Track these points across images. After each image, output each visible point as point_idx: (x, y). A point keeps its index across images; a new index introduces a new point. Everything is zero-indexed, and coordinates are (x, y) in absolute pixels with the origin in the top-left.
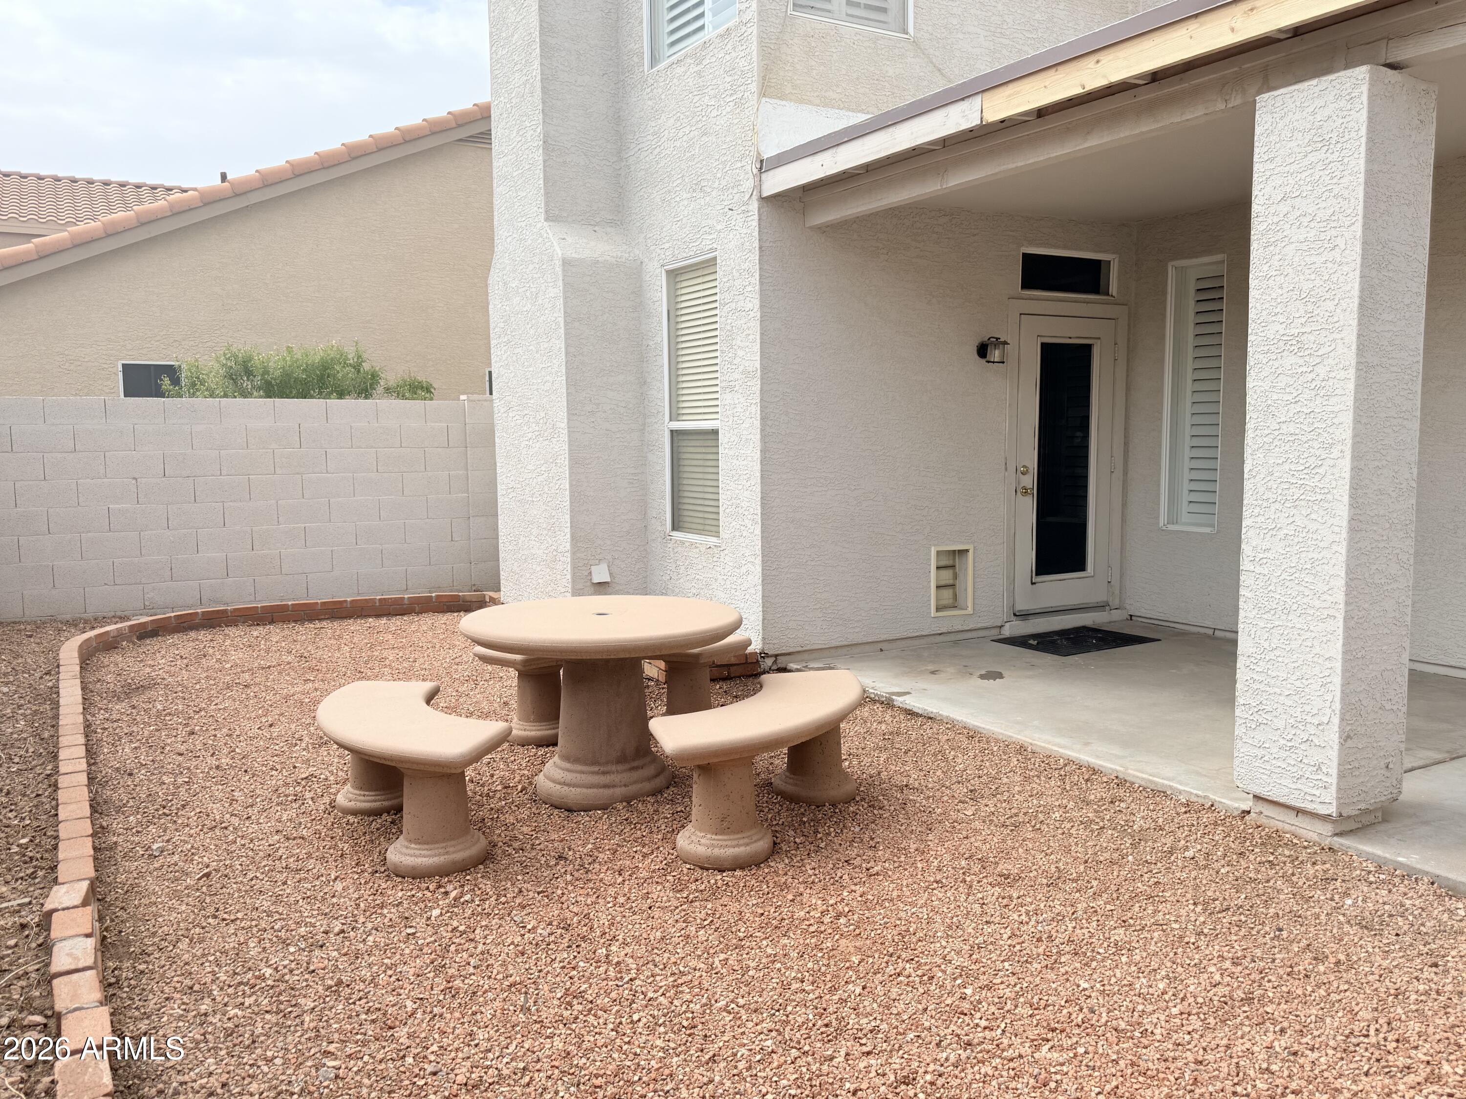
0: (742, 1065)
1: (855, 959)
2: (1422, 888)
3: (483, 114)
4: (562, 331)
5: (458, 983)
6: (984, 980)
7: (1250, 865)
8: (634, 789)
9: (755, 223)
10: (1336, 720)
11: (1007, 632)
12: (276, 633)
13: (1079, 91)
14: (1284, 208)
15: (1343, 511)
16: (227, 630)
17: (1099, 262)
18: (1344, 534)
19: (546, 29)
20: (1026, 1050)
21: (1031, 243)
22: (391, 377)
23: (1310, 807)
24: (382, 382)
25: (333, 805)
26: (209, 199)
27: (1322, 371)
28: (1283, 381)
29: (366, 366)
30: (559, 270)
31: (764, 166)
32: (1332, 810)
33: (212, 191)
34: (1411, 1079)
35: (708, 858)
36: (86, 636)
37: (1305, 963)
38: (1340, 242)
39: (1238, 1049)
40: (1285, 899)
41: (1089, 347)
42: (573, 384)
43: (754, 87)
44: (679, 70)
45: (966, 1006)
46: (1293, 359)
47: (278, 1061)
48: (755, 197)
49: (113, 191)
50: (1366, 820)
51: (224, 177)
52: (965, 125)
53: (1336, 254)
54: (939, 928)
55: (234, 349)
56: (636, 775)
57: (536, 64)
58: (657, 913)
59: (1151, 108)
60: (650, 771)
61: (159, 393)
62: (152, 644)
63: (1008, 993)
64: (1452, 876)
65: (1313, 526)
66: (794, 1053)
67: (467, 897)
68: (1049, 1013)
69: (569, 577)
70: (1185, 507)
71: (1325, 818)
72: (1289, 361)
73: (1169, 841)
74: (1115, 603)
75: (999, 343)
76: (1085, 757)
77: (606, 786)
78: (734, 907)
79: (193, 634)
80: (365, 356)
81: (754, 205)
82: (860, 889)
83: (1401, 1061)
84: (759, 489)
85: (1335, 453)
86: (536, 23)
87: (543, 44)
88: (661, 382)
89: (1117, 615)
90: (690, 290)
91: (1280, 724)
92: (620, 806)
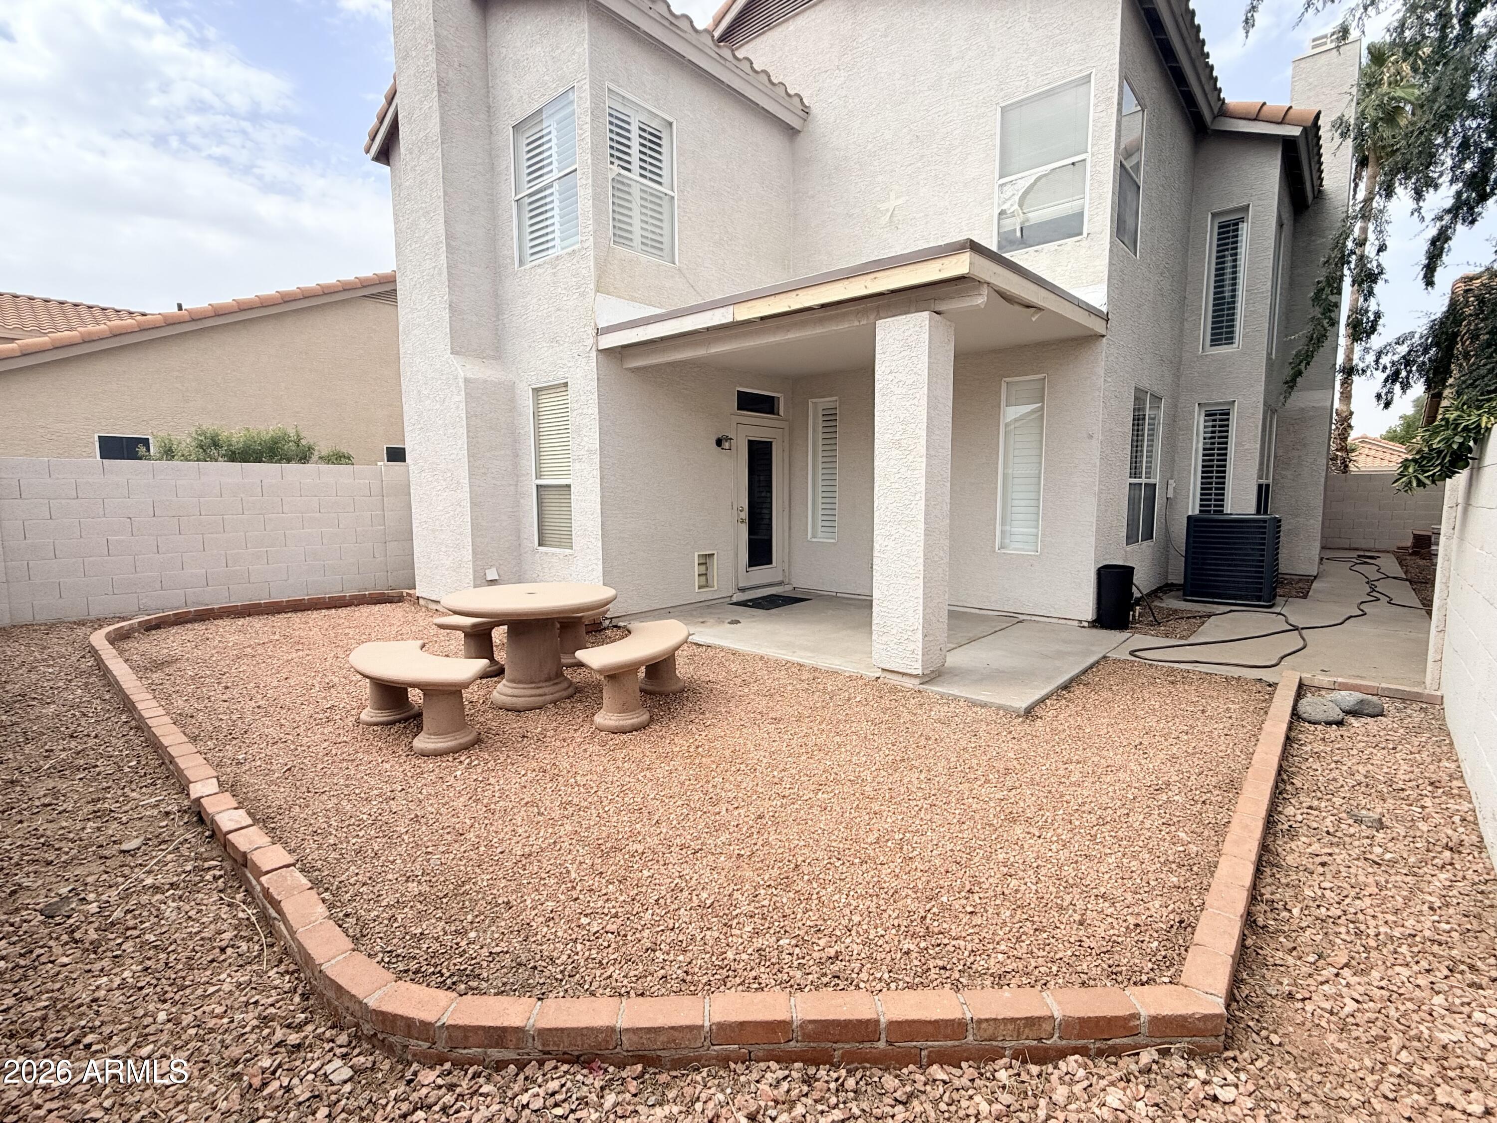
0: (675, 822)
1: (714, 766)
2: (961, 703)
3: (391, 280)
4: (464, 423)
5: (493, 806)
6: (781, 767)
7: (885, 702)
8: (557, 695)
9: (595, 364)
10: (921, 628)
11: (735, 600)
12: (257, 623)
13: (787, 309)
14: (890, 377)
15: (922, 526)
16: (216, 622)
17: (773, 398)
18: (923, 537)
19: (449, 236)
20: (811, 795)
21: (741, 386)
22: (323, 448)
23: (909, 671)
24: (316, 453)
25: (358, 722)
26: (169, 322)
27: (910, 458)
28: (892, 462)
29: (303, 442)
30: (462, 385)
31: (600, 332)
32: (920, 672)
33: (173, 316)
34: (979, 783)
35: (616, 727)
36: (111, 628)
37: (923, 742)
38: (918, 395)
39: (905, 781)
40: (906, 716)
41: (771, 443)
42: (472, 456)
43: (592, 286)
44: (540, 271)
45: (776, 780)
46: (897, 452)
47: (398, 861)
48: (594, 348)
49: (83, 311)
50: (933, 676)
51: (180, 307)
52: (724, 321)
53: (916, 401)
54: (750, 746)
55: (204, 428)
56: (557, 688)
57: (443, 256)
58: (595, 758)
59: (821, 321)
60: (565, 685)
61: (134, 456)
62: (161, 634)
63: (794, 771)
64: (974, 697)
65: (908, 533)
66: (699, 813)
67: (476, 762)
68: (816, 778)
69: (471, 577)
70: (820, 529)
71: (916, 676)
72: (894, 452)
73: (846, 694)
74: (787, 581)
75: (728, 439)
76: (796, 659)
77: (540, 695)
78: (639, 750)
79: (189, 626)
80: (302, 435)
81: (594, 354)
82: (704, 734)
83: (973, 776)
84: (600, 520)
85: (918, 498)
86: (443, 231)
87: (448, 245)
88: (530, 455)
89: (788, 588)
90: (549, 401)
91: (894, 631)
92: (550, 706)
